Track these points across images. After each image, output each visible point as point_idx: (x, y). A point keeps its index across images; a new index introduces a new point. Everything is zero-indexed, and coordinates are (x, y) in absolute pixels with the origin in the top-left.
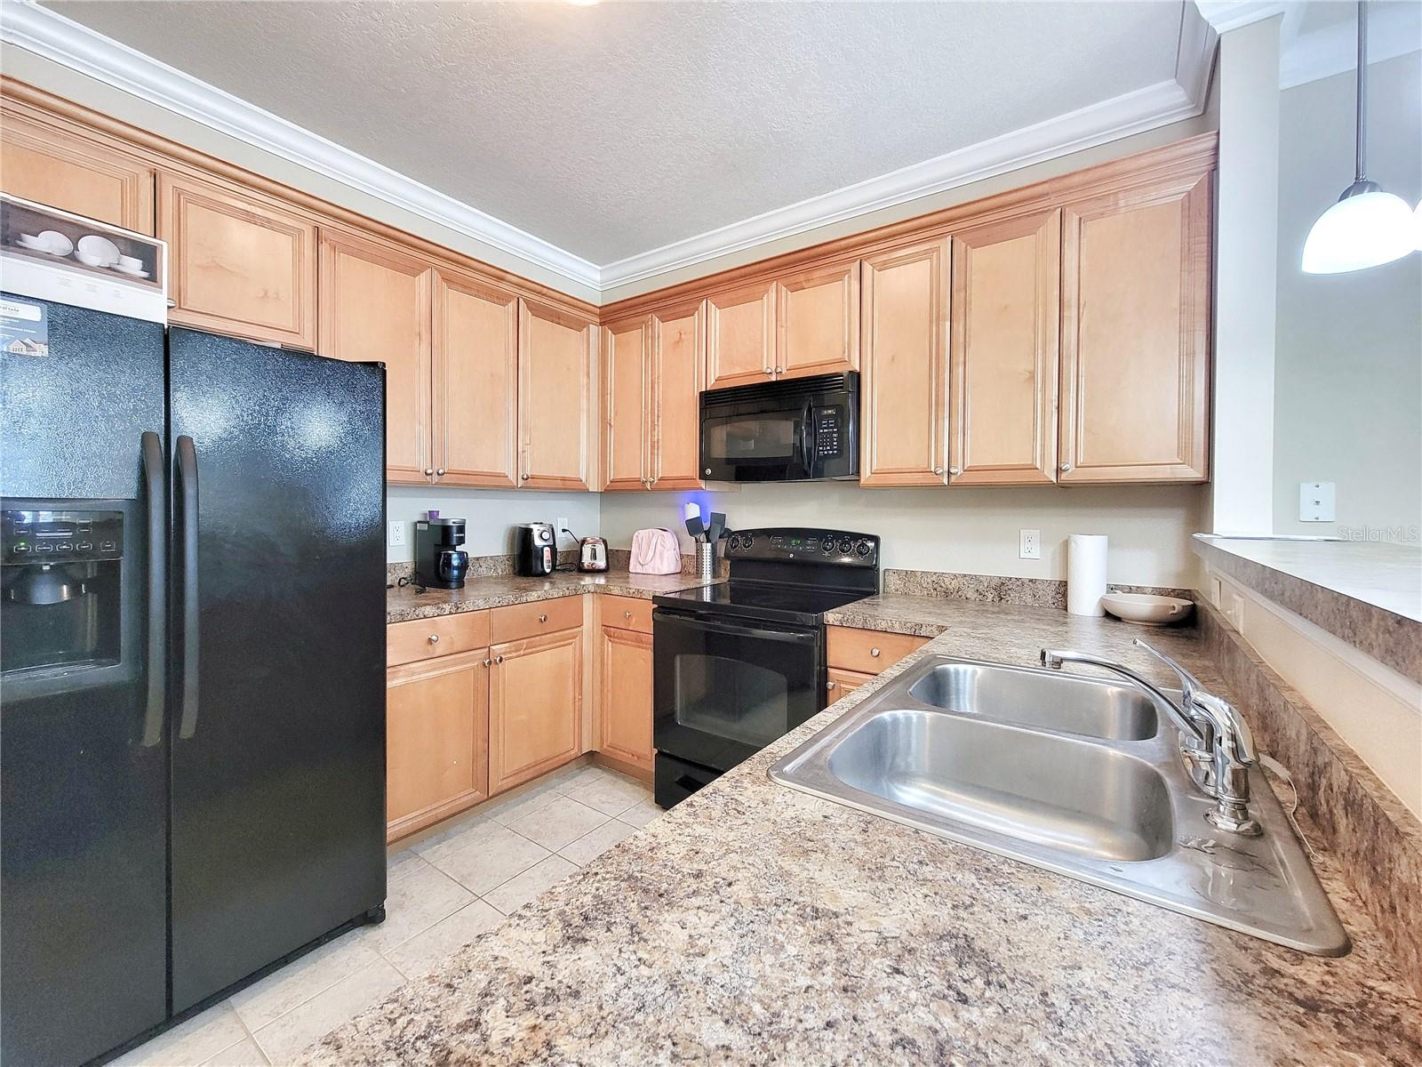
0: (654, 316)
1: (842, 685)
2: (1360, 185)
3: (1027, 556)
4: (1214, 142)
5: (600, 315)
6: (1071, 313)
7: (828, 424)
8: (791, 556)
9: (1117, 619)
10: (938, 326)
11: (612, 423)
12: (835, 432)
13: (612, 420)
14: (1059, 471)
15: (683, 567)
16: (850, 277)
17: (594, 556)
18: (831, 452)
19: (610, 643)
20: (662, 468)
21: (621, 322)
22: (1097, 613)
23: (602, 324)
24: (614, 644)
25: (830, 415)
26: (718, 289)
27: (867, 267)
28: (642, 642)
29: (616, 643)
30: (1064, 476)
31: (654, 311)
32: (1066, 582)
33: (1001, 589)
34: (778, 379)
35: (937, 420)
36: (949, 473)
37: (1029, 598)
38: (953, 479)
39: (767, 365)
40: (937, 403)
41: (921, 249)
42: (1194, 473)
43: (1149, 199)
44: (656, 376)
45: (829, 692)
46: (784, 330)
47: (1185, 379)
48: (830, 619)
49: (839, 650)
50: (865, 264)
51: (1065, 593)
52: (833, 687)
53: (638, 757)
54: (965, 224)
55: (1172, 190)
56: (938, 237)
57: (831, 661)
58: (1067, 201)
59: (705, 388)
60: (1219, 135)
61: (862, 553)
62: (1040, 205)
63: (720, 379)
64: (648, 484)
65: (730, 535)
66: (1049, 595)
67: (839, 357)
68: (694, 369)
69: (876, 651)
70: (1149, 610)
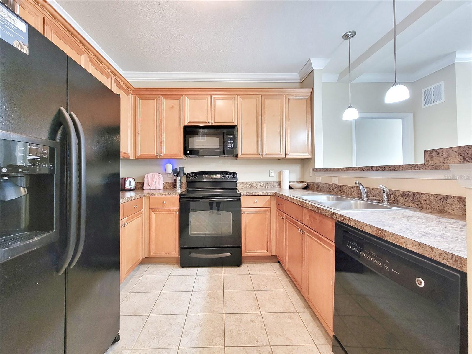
0: (161, 96)
1: (246, 212)
2: (350, 106)
3: (272, 176)
4: (311, 90)
5: (133, 91)
6: (287, 119)
7: (230, 140)
8: (212, 179)
9: (293, 188)
10: (259, 117)
11: (140, 133)
12: (233, 142)
13: (140, 131)
14: (286, 155)
15: (164, 187)
16: (234, 99)
17: (130, 184)
18: (231, 148)
19: (154, 214)
20: (165, 150)
21: (144, 96)
22: (288, 187)
23: (133, 94)
24: (156, 214)
25: (231, 137)
26: (189, 93)
27: (239, 98)
28: (170, 211)
29: (156, 213)
30: (287, 156)
31: (162, 95)
32: (281, 182)
33: (266, 184)
34: (212, 125)
35: (259, 141)
36: (262, 155)
37: (272, 187)
38: (263, 156)
39: (208, 120)
40: (259, 136)
41: (254, 96)
42: (310, 156)
43: (300, 98)
44: (162, 118)
45: (243, 215)
46: (213, 110)
47: (308, 137)
48: (243, 194)
49: (245, 202)
50: (239, 96)
51: (280, 184)
52: (244, 213)
53: (169, 253)
54: (264, 93)
55: (304, 97)
56: (258, 94)
57: (242, 206)
58: (286, 94)
59: (184, 124)
60: (313, 89)
61: (234, 177)
62: (281, 93)
63: (190, 122)
64: (159, 156)
65: (188, 174)
66: (277, 185)
67: (231, 121)
68: (179, 118)
69: (256, 201)
70: (301, 185)
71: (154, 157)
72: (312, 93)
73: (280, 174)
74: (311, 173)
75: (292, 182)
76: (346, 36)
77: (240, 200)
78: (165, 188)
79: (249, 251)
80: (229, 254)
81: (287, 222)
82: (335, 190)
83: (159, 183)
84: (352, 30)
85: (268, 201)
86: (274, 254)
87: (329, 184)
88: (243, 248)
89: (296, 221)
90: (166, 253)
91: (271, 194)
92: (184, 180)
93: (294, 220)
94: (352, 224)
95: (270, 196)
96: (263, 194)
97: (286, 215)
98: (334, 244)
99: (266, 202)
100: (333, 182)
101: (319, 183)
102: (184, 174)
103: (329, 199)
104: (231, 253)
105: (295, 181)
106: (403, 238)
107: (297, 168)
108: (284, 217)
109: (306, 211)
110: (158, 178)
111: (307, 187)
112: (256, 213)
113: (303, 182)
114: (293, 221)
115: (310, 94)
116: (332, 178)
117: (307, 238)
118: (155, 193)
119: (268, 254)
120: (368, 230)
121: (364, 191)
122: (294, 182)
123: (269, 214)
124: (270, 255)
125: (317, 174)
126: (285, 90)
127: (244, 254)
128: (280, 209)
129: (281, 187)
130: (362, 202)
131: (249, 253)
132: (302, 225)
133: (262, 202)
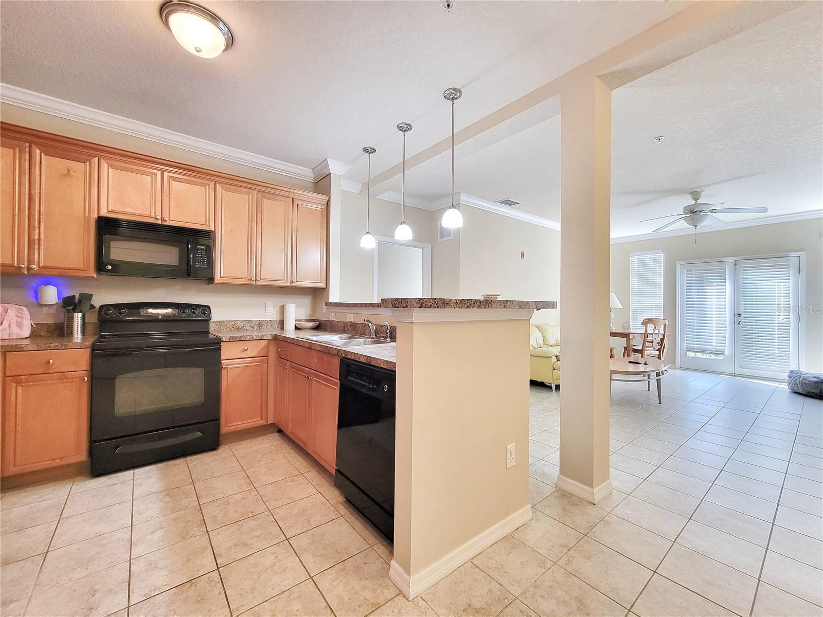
0: (34, 146)
1: (228, 366)
2: (368, 233)
3: (270, 312)
4: (327, 199)
6: (295, 233)
7: (201, 253)
9: (299, 329)
10: (252, 223)
12: (205, 257)
14: (292, 282)
16: (209, 187)
18: (203, 266)
19: (19, 388)
20: (46, 259)
22: (293, 328)
24: (24, 388)
25: (202, 249)
27: (219, 187)
29: (27, 386)
30: (293, 284)
31: (37, 143)
32: (283, 320)
33: (260, 324)
34: (164, 223)
35: (251, 259)
36: (256, 280)
37: (270, 327)
38: (257, 282)
39: (155, 213)
40: (251, 253)
41: (244, 190)
42: (323, 286)
43: (314, 206)
44: (37, 191)
45: (223, 371)
46: (168, 198)
47: (321, 259)
48: (224, 339)
49: (227, 352)
50: (217, 185)
51: (282, 323)
52: (225, 368)
53: (61, 458)
54: (262, 188)
55: (319, 207)
56: (252, 189)
57: (223, 357)
58: (294, 197)
59: (98, 214)
60: (330, 198)
61: (204, 314)
62: (286, 194)
63: (113, 212)
64: (26, 269)
65: (102, 307)
66: (276, 325)
67: (203, 222)
68: (85, 198)
69: (246, 348)
70: (311, 324)
71: (12, 270)
72: (328, 201)
73: (282, 309)
74: (325, 308)
75: (299, 321)
76: (366, 150)
77: (220, 349)
78: (34, 335)
79: (232, 424)
80: (199, 434)
81: (292, 372)
82: (350, 328)
83: (19, 325)
84: (372, 147)
85: (264, 347)
86: (271, 422)
87: (344, 322)
88: (223, 420)
89: (303, 368)
90: (53, 460)
91: (270, 338)
92: (93, 318)
93: (300, 367)
94: (353, 357)
95: (267, 341)
96: (256, 338)
97: (290, 363)
98: (338, 381)
99: (262, 349)
100: (348, 320)
101: (332, 321)
102: (92, 307)
103: (341, 339)
104: (202, 433)
105: (303, 318)
106: (379, 359)
107: (307, 301)
108: (288, 364)
109: (314, 353)
110: (17, 316)
111: (320, 327)
112: (245, 366)
113: (313, 320)
114: (298, 368)
115: (326, 203)
116: (348, 314)
117: (314, 384)
118: (23, 346)
119: (262, 422)
120: (362, 360)
121: (373, 328)
122: (301, 320)
123: (265, 365)
124: (265, 423)
125: (332, 309)
126: (292, 191)
127: (224, 430)
128: (281, 358)
129: (282, 328)
130: (370, 339)
131: (232, 428)
132: (310, 370)
133: (254, 349)
